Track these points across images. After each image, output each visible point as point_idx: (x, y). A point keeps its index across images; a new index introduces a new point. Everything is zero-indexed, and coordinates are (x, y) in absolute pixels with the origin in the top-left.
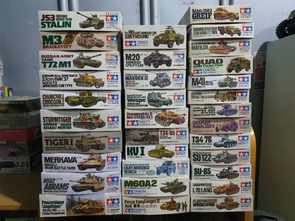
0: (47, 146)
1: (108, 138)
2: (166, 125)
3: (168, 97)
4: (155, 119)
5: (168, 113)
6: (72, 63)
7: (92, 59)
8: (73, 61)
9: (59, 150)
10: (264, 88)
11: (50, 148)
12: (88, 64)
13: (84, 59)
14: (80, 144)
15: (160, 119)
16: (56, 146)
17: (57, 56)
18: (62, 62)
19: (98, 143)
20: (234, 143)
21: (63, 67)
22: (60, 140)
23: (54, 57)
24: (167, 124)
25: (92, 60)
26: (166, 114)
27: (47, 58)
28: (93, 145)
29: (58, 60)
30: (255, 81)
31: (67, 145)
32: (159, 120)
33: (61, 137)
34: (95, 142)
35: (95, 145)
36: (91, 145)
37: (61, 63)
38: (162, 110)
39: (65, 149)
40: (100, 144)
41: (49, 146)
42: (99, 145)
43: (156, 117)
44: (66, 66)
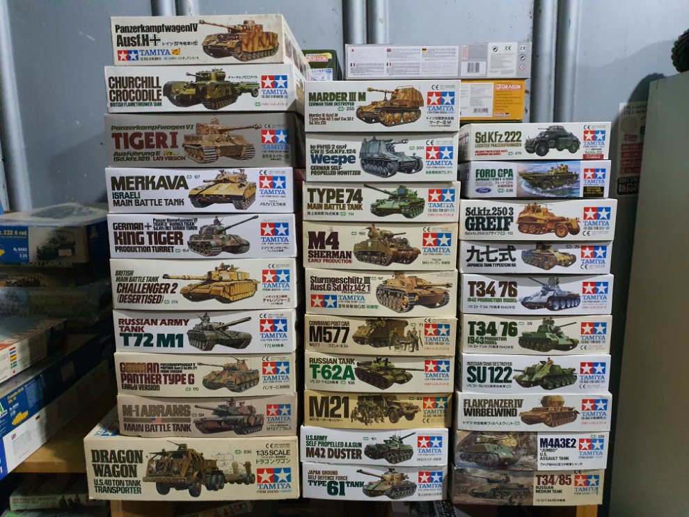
0: (118, 151)
1: (260, 130)
2: (402, 309)
3: (413, 152)
4: (378, 295)
5: (408, 281)
6: (186, 339)
7: (231, 328)
8: (187, 333)
9: (143, 160)
10: (637, 192)
11: (124, 154)
12: (221, 340)
13: (213, 329)
14: (194, 143)
15: (389, 293)
16: (138, 151)
17: (152, 320)
18: (164, 335)
19: (238, 143)
20: (572, 299)
21: (165, 345)
22: (146, 134)
23: (147, 325)
24: (406, 306)
25: (230, 332)
26: (403, 283)
27: (130, 326)
28: (226, 147)
29: (154, 330)
30: (618, 176)
31: (164, 147)
32: (385, 296)
33: (149, 127)
34: (231, 140)
35: (230, 147)
36: (221, 148)
37: (160, 337)
38: (392, 273)
39: (157, 159)
40: (242, 146)
41: (122, 150)
42: (240, 148)
43: (378, 290)
44: (173, 345)
